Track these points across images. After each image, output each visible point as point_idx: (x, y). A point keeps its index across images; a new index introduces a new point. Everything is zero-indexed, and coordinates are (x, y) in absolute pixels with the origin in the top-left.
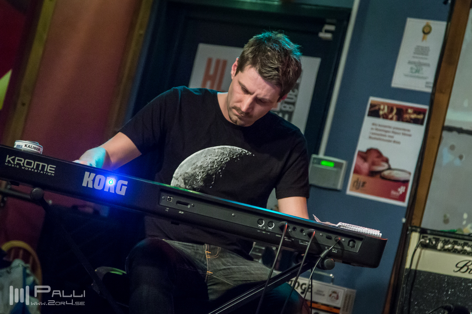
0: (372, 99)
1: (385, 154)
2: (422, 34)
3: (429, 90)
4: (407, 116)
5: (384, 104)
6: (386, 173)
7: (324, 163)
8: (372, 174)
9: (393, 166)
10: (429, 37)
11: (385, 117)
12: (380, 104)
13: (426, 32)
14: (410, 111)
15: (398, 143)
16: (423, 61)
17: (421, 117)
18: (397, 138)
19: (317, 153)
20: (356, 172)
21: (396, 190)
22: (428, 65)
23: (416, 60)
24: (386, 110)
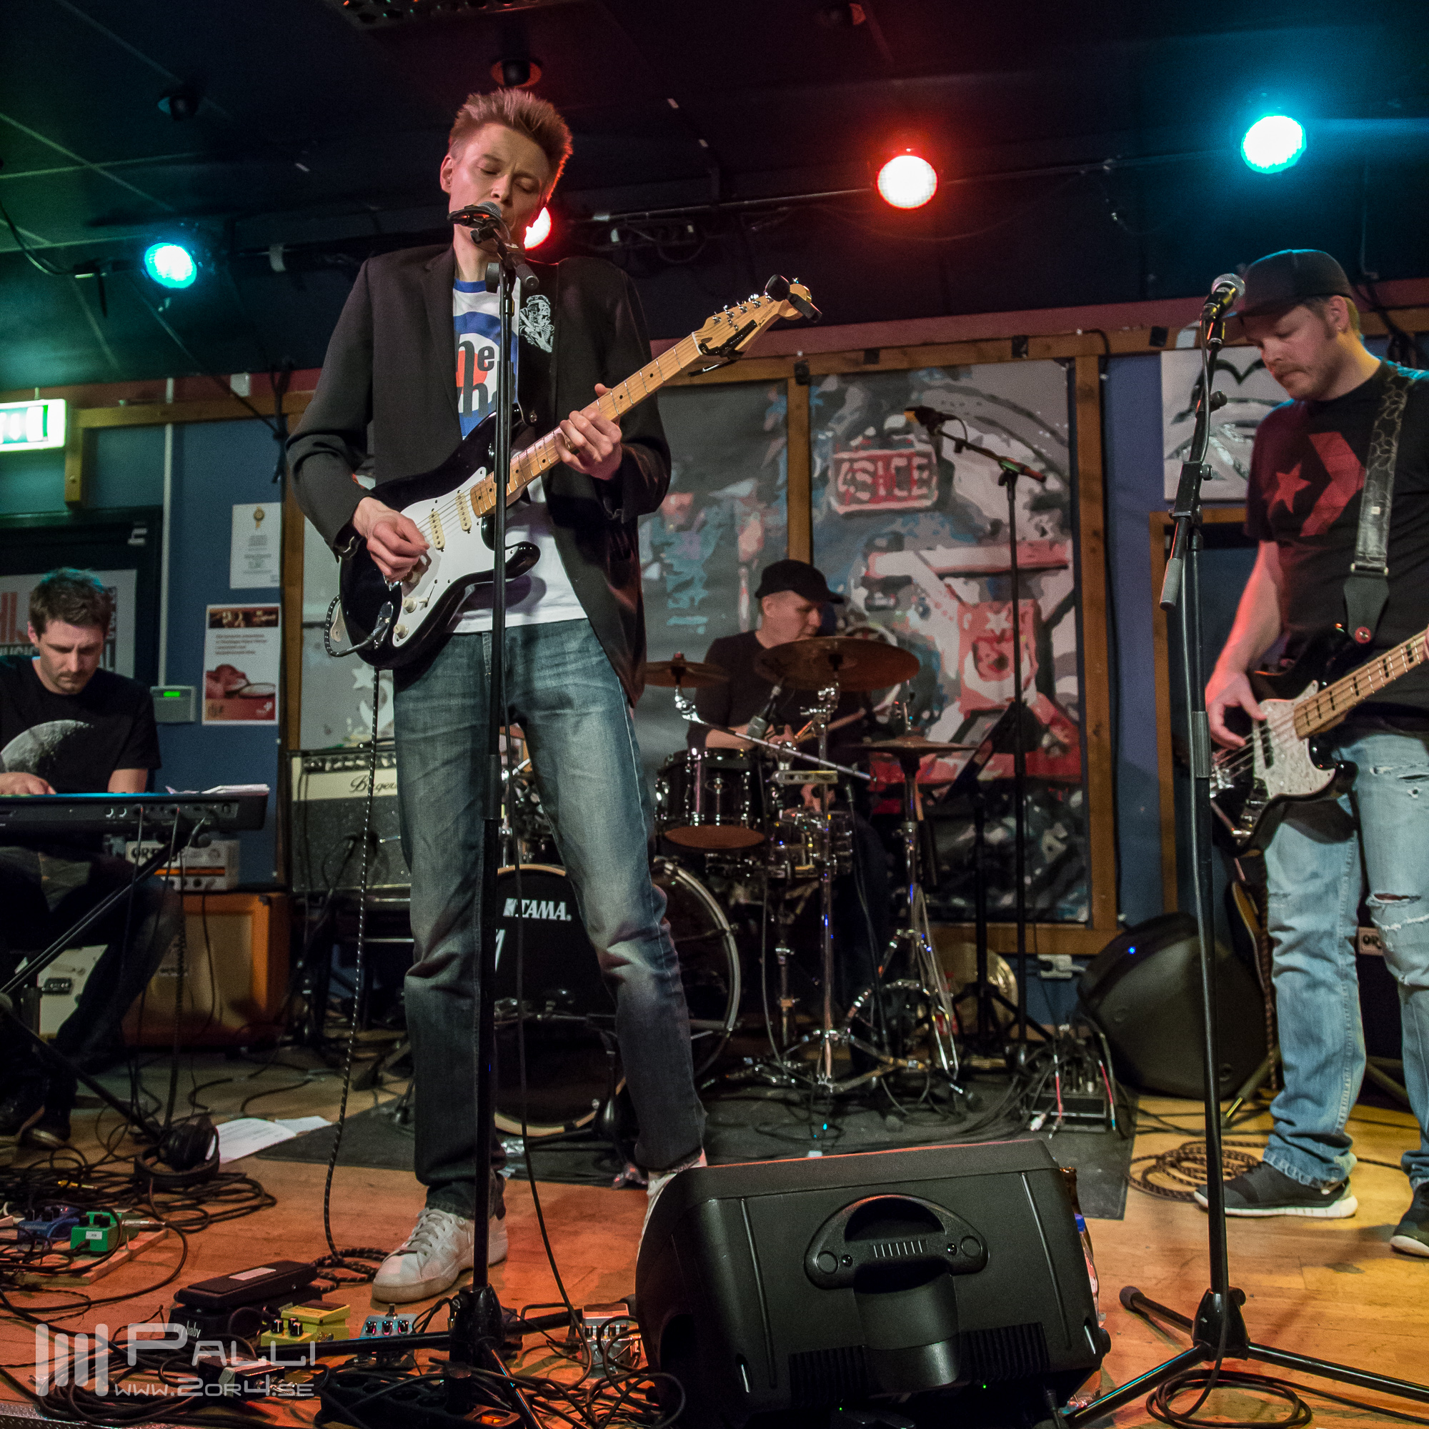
0: (211, 608)
1: (240, 668)
2: (254, 522)
3: (277, 585)
4: (256, 620)
5: (226, 610)
6: (246, 690)
7: (167, 694)
8: (229, 695)
9: (252, 680)
10: (263, 523)
11: (231, 625)
12: (221, 612)
13: (259, 517)
14: (259, 613)
15: (253, 652)
16: (262, 553)
17: (273, 617)
18: (250, 647)
19: (156, 683)
20: (209, 696)
21: (262, 708)
22: (269, 556)
23: (253, 553)
24: (230, 618)
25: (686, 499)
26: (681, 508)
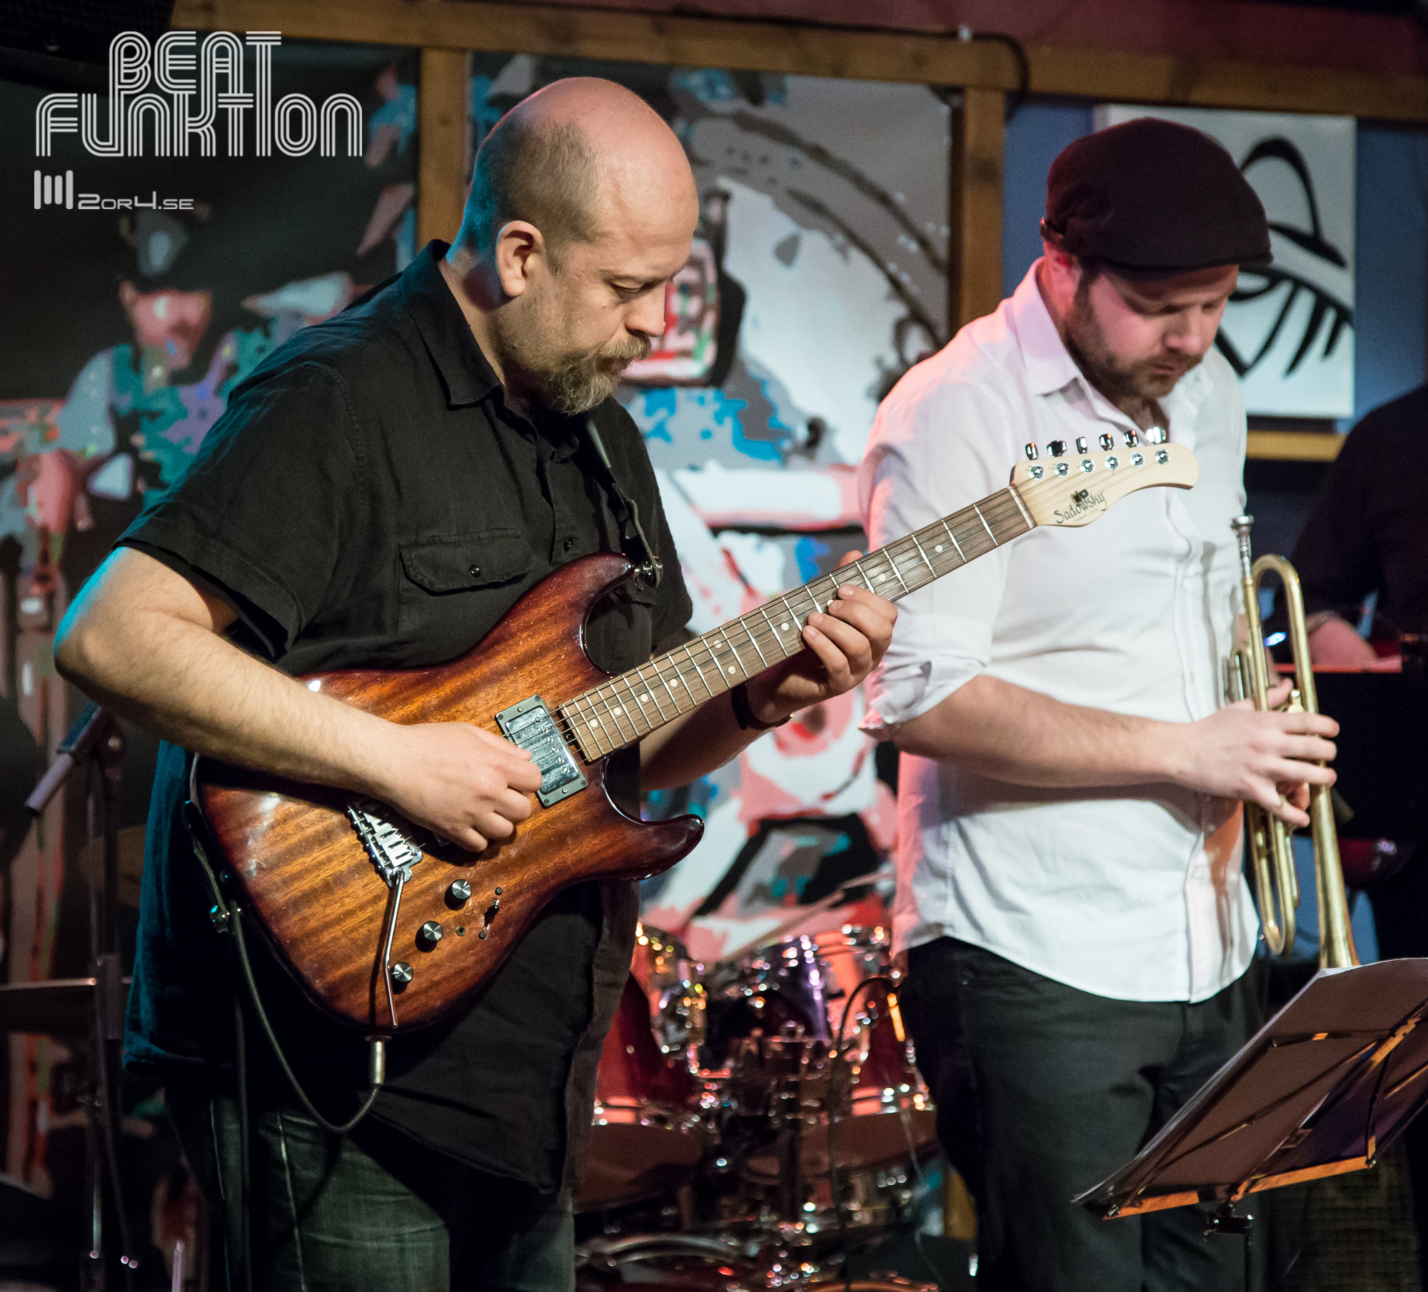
25: (194, 307)
26: (180, 329)
